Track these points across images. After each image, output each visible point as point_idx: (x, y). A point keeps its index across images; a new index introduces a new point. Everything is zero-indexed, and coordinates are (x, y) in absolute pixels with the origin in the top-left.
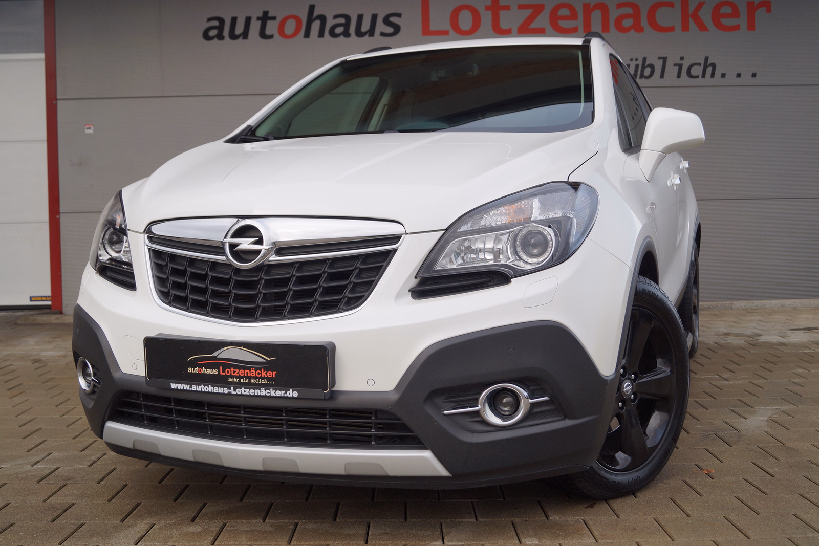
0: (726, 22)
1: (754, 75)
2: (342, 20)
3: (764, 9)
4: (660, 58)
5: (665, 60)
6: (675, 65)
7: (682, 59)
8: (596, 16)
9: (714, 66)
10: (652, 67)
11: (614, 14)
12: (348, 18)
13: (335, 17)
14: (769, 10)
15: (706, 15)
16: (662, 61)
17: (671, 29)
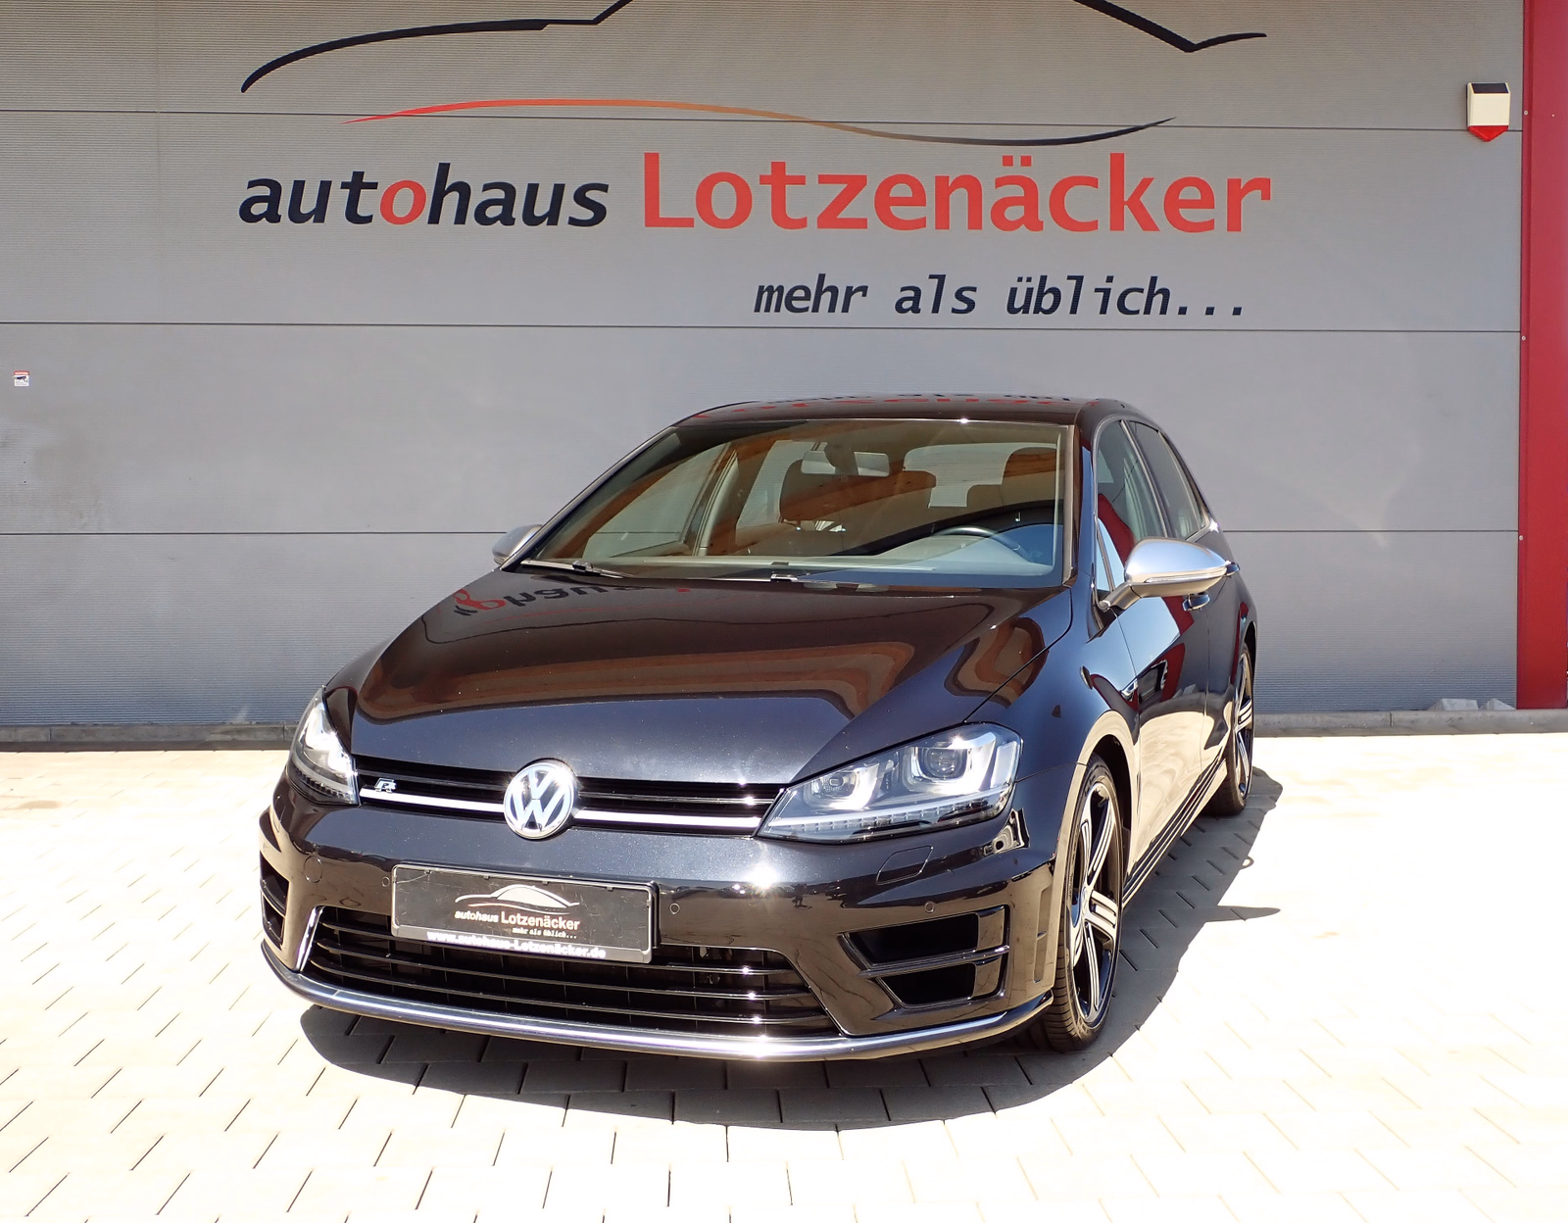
0: (1187, 214)
1: (1237, 311)
2: (500, 194)
3: (1258, 193)
4: (1070, 278)
5: (1079, 280)
6: (1097, 290)
7: (1110, 279)
8: (959, 199)
9: (1165, 293)
10: (1056, 292)
11: (990, 197)
12: (510, 190)
13: (487, 187)
14: (1266, 196)
15: (1154, 202)
16: (1075, 281)
17: (1092, 226)
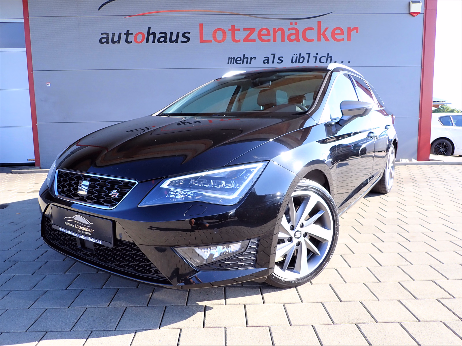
0: (337, 37)
1: (349, 62)
2: (163, 35)
6: (314, 57)
7: (317, 54)
8: (279, 34)
9: (331, 57)
10: (303, 58)
11: (287, 33)
12: (166, 34)
13: (160, 33)
14: (357, 32)
15: (329, 34)
16: (308, 55)
17: (313, 40)
